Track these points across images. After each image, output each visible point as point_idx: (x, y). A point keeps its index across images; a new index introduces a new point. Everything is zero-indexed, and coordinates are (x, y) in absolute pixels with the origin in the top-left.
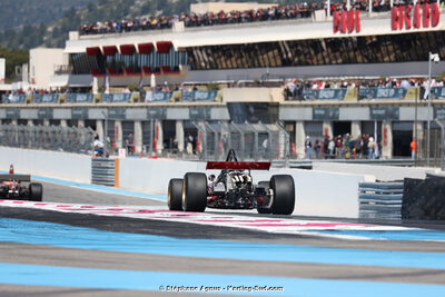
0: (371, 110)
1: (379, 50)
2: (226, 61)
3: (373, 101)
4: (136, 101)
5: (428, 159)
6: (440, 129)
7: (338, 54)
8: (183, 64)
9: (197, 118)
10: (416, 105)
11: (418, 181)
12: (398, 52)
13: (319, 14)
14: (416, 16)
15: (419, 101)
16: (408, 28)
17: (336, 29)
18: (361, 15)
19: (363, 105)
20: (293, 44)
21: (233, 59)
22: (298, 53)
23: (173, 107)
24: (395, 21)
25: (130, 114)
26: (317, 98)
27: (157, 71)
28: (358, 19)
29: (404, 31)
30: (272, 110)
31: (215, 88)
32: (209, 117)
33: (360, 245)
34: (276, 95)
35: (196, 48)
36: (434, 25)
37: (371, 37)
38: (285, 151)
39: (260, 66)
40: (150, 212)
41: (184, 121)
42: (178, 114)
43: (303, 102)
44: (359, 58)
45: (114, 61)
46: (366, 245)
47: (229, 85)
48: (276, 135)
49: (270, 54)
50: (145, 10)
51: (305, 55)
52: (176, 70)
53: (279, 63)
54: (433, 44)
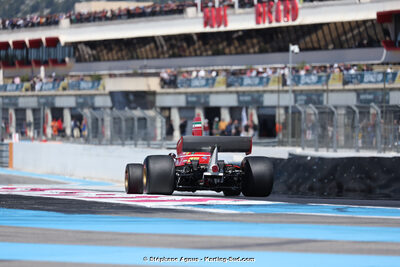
0: (239, 96)
1: (245, 43)
2: (107, 53)
3: (240, 89)
4: (27, 90)
5: (290, 140)
6: (300, 113)
7: (208, 47)
8: (69, 57)
9: (82, 105)
10: (278, 92)
11: (281, 160)
12: (262, 44)
13: (191, 11)
14: (278, 12)
15: (281, 88)
16: (270, 22)
17: (206, 24)
18: (229, 11)
19: (231, 92)
20: (168, 38)
21: (114, 52)
22: (172, 47)
23: (61, 96)
24: (259, 16)
25: (22, 103)
26: (190, 86)
27: (46, 63)
28: (225, 16)
29: (266, 25)
30: (150, 98)
31: (97, 79)
32: (93, 104)
33: (230, 218)
34: (153, 84)
35: (80, 43)
36: (294, 19)
37: (237, 31)
38: (162, 134)
39: (138, 58)
40: (41, 190)
41: (71, 109)
42: (66, 102)
43: (177, 90)
44: (227, 50)
45: (7, 55)
46: (235, 218)
47: (111, 76)
48: (154, 120)
49: (148, 47)
50: (35, 9)
51: (178, 48)
52: (63, 62)
53: (155, 55)
54: (293, 37)
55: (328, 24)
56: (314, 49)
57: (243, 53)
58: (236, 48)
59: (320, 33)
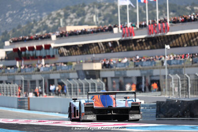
0: (141, 71)
1: (143, 45)
2: (75, 52)
4: (36, 71)
7: (124, 47)
8: (56, 54)
9: (63, 78)
10: (160, 68)
11: (163, 102)
13: (115, 30)
15: (161, 66)
17: (123, 36)
20: (105, 43)
22: (107, 47)
23: (53, 73)
25: (34, 77)
26: (116, 67)
27: (45, 58)
30: (97, 73)
31: (71, 64)
32: (69, 76)
34: (98, 66)
35: (61, 47)
36: (167, 32)
37: (139, 39)
39: (90, 54)
41: (58, 79)
43: (110, 69)
44: (134, 49)
45: (25, 54)
49: (95, 48)
52: (54, 57)
53: (99, 52)
54: (167, 41)
55: (184, 34)
56: (177, 46)
57: (142, 50)
58: (138, 47)
59: (180, 38)
